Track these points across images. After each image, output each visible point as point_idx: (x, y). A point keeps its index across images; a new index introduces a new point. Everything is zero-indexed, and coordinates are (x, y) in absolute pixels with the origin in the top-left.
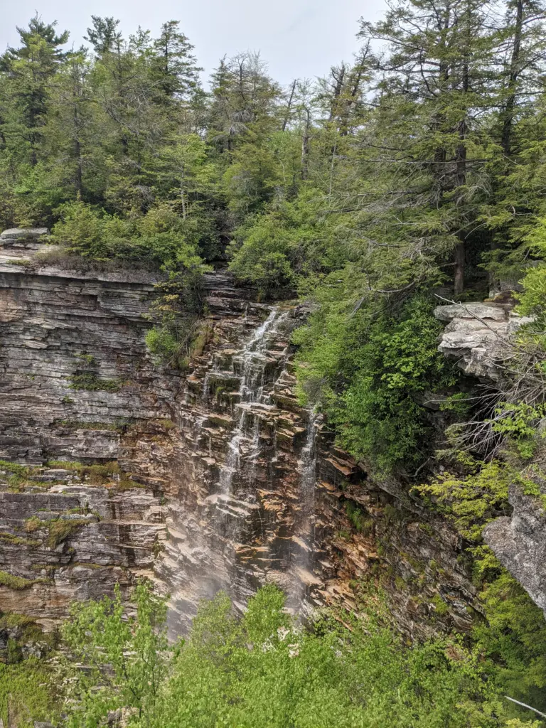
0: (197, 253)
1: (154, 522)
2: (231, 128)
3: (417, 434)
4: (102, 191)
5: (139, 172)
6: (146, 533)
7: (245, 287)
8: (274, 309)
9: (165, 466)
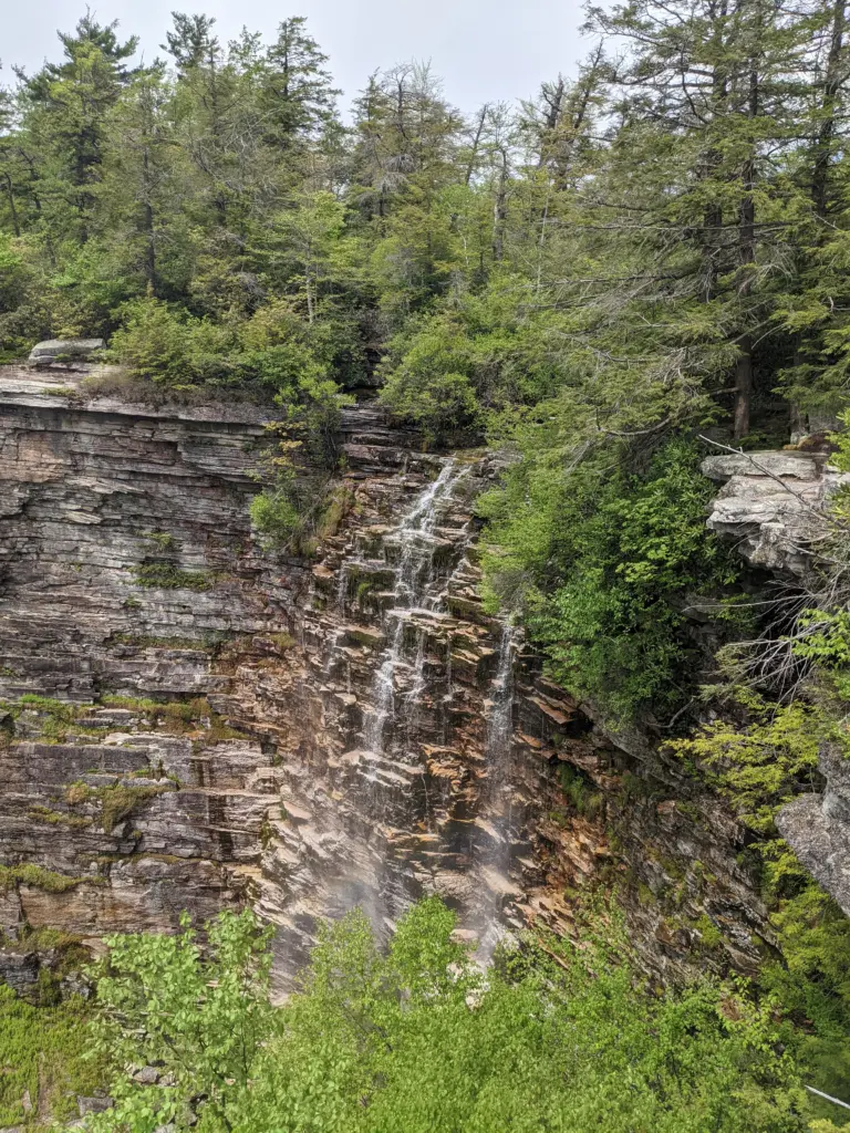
0: (330, 377)
1: (262, 792)
2: (384, 181)
3: (672, 660)
4: (187, 282)
5: (242, 252)
6: (250, 810)
7: (403, 429)
8: (448, 463)
9: (280, 706)
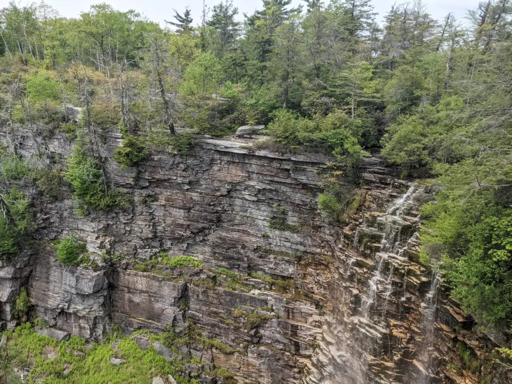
0: (359, 143)
1: (314, 327)
2: (393, 54)
4: (300, 102)
5: (325, 88)
6: (308, 333)
7: (392, 168)
8: (412, 186)
9: (325, 288)
